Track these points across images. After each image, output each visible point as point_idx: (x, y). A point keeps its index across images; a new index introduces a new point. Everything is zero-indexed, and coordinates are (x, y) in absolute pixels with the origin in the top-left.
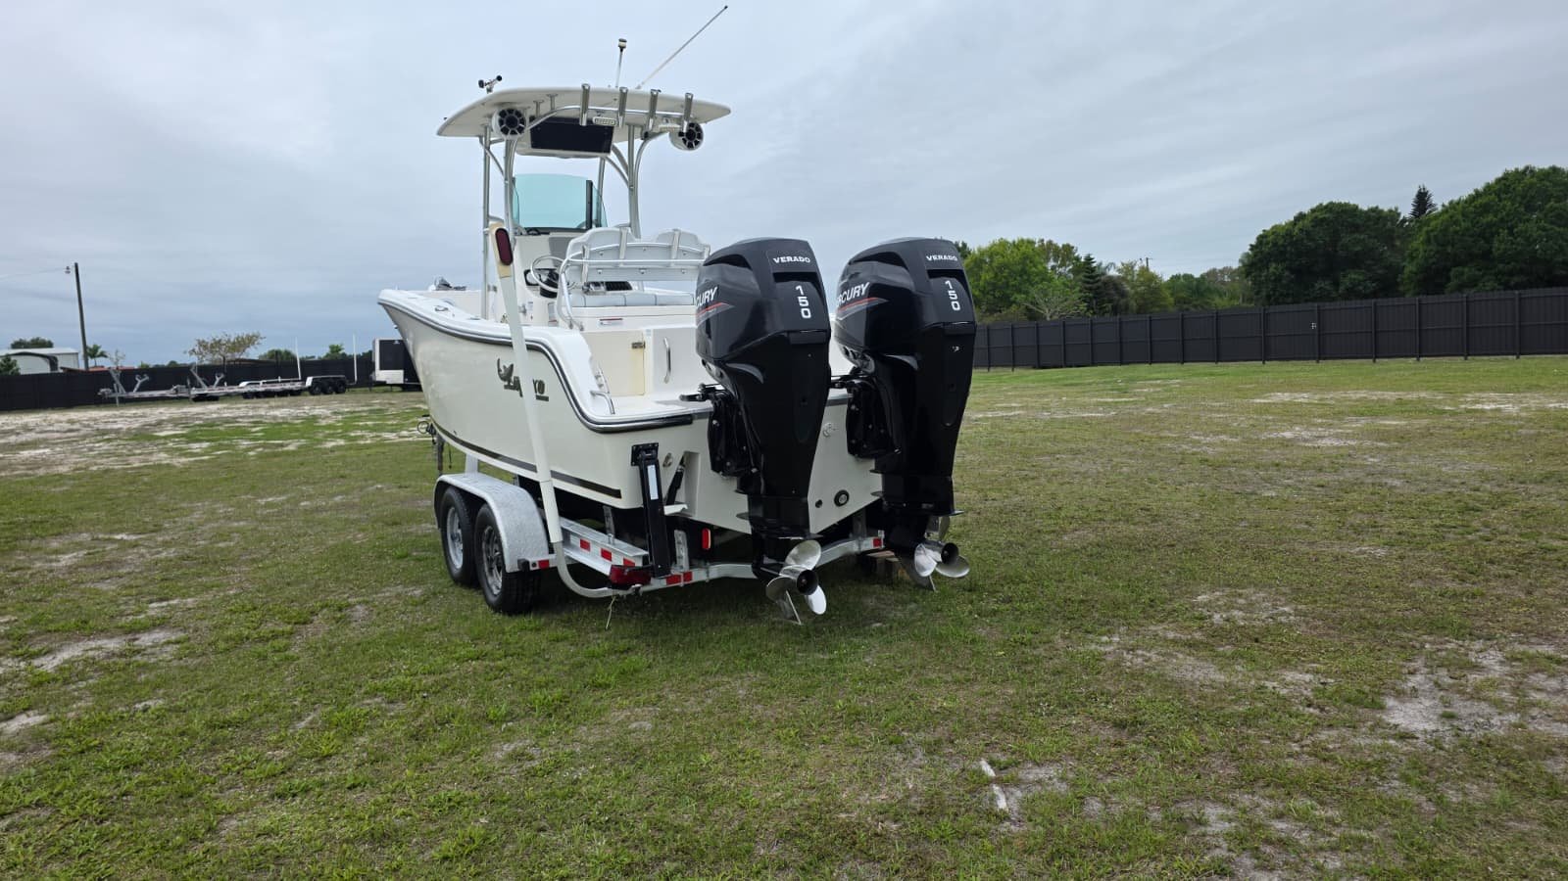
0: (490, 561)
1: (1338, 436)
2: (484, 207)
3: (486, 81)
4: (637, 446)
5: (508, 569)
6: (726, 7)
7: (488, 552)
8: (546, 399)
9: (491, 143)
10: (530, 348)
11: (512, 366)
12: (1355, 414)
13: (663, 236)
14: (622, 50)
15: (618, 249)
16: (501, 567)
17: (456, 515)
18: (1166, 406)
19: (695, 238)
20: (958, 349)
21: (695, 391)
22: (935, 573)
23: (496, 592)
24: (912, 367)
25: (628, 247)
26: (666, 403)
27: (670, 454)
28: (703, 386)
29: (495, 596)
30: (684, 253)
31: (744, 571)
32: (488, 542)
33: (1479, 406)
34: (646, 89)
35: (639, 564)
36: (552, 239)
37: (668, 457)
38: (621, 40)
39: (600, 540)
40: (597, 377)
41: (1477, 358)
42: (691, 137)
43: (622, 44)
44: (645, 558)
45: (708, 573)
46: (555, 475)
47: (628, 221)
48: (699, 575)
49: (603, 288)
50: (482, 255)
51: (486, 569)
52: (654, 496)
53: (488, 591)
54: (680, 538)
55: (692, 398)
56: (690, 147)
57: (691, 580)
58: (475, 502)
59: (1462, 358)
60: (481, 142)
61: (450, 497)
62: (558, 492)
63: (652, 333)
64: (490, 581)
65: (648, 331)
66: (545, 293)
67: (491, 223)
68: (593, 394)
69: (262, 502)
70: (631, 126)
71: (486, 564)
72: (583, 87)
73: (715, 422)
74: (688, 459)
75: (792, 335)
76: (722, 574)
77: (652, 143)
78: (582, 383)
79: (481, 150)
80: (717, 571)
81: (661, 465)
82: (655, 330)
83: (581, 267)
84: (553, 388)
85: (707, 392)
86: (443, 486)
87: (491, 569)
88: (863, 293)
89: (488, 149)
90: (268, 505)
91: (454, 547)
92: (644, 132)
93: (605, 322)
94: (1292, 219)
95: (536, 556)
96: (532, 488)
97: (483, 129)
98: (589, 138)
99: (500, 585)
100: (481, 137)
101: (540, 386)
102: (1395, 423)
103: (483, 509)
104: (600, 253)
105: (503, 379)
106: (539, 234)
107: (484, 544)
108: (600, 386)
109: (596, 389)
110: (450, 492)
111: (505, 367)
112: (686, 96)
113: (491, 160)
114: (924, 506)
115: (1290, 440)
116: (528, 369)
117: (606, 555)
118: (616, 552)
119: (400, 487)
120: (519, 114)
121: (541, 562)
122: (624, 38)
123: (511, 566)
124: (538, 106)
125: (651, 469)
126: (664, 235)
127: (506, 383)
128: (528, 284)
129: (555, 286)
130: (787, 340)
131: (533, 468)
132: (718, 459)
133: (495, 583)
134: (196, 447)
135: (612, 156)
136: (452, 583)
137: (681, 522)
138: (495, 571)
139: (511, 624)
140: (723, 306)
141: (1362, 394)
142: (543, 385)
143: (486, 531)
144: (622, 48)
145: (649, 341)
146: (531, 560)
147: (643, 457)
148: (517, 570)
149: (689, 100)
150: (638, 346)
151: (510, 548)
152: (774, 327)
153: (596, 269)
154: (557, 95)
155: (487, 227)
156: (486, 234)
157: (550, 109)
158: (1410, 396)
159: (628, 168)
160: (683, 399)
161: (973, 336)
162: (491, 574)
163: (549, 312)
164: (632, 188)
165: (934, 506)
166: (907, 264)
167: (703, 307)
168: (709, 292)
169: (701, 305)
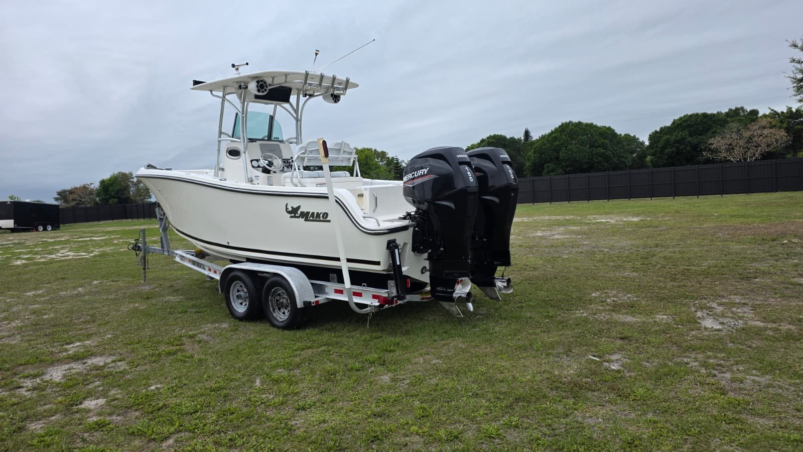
0: (274, 305)
1: (559, 234)
2: (219, 127)
3: (236, 64)
4: (388, 241)
6: (374, 40)
7: (272, 301)
8: (329, 221)
9: (226, 94)
11: (300, 206)
12: (555, 225)
13: (337, 144)
14: (316, 55)
16: (286, 307)
17: (239, 285)
19: (349, 145)
20: (512, 195)
21: (403, 215)
23: (284, 319)
24: (497, 203)
28: (406, 212)
29: (282, 322)
30: (344, 152)
32: (272, 296)
33: (598, 221)
34: (319, 73)
35: (385, 296)
36: (261, 145)
38: (316, 50)
39: (355, 289)
41: (573, 202)
42: (336, 98)
43: (317, 52)
44: (388, 293)
47: (295, 136)
50: (217, 152)
51: (271, 310)
52: (399, 263)
54: (392, 284)
56: (336, 102)
59: (567, 202)
61: (236, 274)
63: (368, 190)
64: (275, 315)
65: (365, 189)
67: (222, 135)
68: (364, 217)
70: (299, 90)
72: (306, 72)
73: (417, 229)
74: (405, 246)
75: (468, 189)
77: (313, 99)
78: (358, 212)
82: (370, 189)
85: (408, 216)
86: (229, 270)
87: (274, 310)
89: (225, 97)
91: (238, 303)
95: (312, 299)
98: (280, 94)
99: (287, 316)
101: (324, 215)
102: (575, 228)
103: (276, 278)
104: (311, 152)
105: (290, 213)
107: (270, 297)
110: (236, 272)
111: (292, 207)
112: (347, 79)
114: (495, 263)
115: (541, 236)
117: (357, 294)
118: (367, 292)
120: (265, 83)
121: (316, 302)
122: (318, 50)
123: (300, 305)
124: (273, 78)
125: (396, 251)
126: (339, 143)
127: (292, 215)
128: (253, 167)
132: (415, 245)
133: (282, 315)
136: (237, 320)
138: (283, 308)
140: (433, 176)
142: (328, 214)
143: (273, 290)
144: (316, 54)
145: (366, 193)
147: (392, 245)
148: (303, 306)
149: (348, 81)
150: (361, 196)
151: (299, 296)
152: (459, 185)
153: (309, 160)
154: (289, 75)
155: (220, 138)
156: (219, 141)
157: (284, 81)
158: (567, 218)
159: (296, 111)
160: (400, 218)
161: (518, 189)
162: (275, 312)
163: (268, 181)
164: (298, 120)
165: (499, 263)
166: (493, 159)
167: (419, 177)
168: (423, 170)
169: (416, 176)
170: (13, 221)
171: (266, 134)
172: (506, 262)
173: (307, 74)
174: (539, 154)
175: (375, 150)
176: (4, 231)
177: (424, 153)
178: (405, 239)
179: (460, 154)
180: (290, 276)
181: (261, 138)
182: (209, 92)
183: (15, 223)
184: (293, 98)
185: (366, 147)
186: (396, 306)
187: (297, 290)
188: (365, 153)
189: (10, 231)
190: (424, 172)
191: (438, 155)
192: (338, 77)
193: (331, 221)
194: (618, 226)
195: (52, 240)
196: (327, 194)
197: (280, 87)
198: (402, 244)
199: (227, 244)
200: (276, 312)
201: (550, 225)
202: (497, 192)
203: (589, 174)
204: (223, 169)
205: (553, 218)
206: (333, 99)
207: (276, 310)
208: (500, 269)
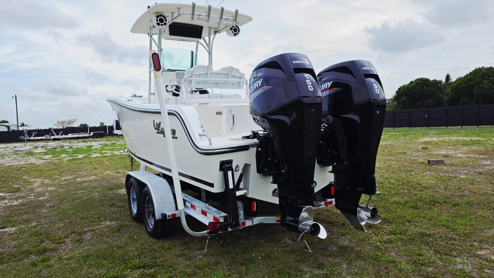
0: (149, 213)
1: (462, 153)
4: (223, 161)
5: (157, 218)
7: (148, 208)
8: (176, 138)
9: (153, 34)
10: (169, 114)
11: (160, 122)
12: (461, 145)
15: (207, 74)
16: (154, 216)
17: (134, 190)
18: (389, 142)
19: (238, 70)
20: (378, 112)
21: (249, 134)
22: (367, 223)
23: (151, 227)
24: (358, 122)
25: (211, 73)
26: (236, 140)
27: (238, 165)
28: (253, 132)
29: (151, 229)
30: (234, 77)
31: (272, 220)
32: (148, 204)
35: (222, 220)
37: (237, 167)
39: (200, 205)
40: (202, 127)
42: (235, 30)
44: (225, 218)
45: (253, 222)
46: (180, 174)
48: (248, 223)
49: (198, 93)
51: (147, 216)
52: (231, 186)
53: (147, 226)
54: (240, 205)
55: (248, 137)
56: (235, 35)
57: (245, 225)
58: (142, 186)
60: (149, 35)
61: (132, 181)
62: (182, 183)
64: (149, 221)
65: (224, 106)
66: (175, 95)
68: (200, 135)
69: (63, 179)
70: (210, 28)
71: (147, 213)
72: (193, 3)
73: (259, 149)
74: (247, 167)
76: (260, 222)
78: (195, 131)
79: (149, 38)
80: (257, 220)
81: (234, 170)
82: (227, 106)
83: (191, 81)
84: (180, 132)
85: (255, 135)
86: (129, 177)
88: (329, 86)
89: (152, 37)
90: (65, 180)
91: (133, 203)
92: (215, 31)
93: (201, 105)
94: (409, 83)
95: (169, 212)
96: (170, 180)
97: (150, 28)
99: (153, 224)
100: (148, 34)
101: (174, 132)
103: (146, 189)
104: (199, 75)
105: (156, 129)
106: (172, 71)
108: (203, 131)
109: (201, 133)
110: (132, 179)
111: (156, 123)
112: (236, 10)
113: (153, 41)
114: (359, 189)
116: (168, 124)
117: (204, 213)
118: (209, 212)
119: (117, 173)
120: (164, 16)
121: (172, 215)
123: (158, 216)
124: (172, 14)
125: (230, 173)
126: (226, 68)
127: (157, 131)
128: (167, 91)
129: (179, 91)
131: (170, 170)
132: (260, 167)
133: (151, 223)
134: (46, 157)
135: (201, 41)
136: (132, 220)
137: (243, 198)
138: (151, 216)
139: (157, 244)
141: (455, 138)
142: (175, 131)
143: (147, 198)
145: (224, 111)
146: (168, 214)
147: (225, 166)
149: (237, 12)
150: (219, 113)
151: (158, 208)
154: (181, 8)
157: (178, 14)
158: (473, 139)
159: (208, 46)
160: (244, 138)
162: (149, 218)
164: (210, 54)
165: (363, 189)
166: (353, 72)
167: (255, 90)
168: (258, 82)
169: (253, 90)
172: (371, 189)
173: (194, 5)
174: (456, 91)
176: (119, 136)
180: (153, 188)
182: (147, 35)
187: (157, 202)
190: (259, 84)
200: (151, 219)
201: (456, 145)
206: (233, 32)
208: (364, 198)
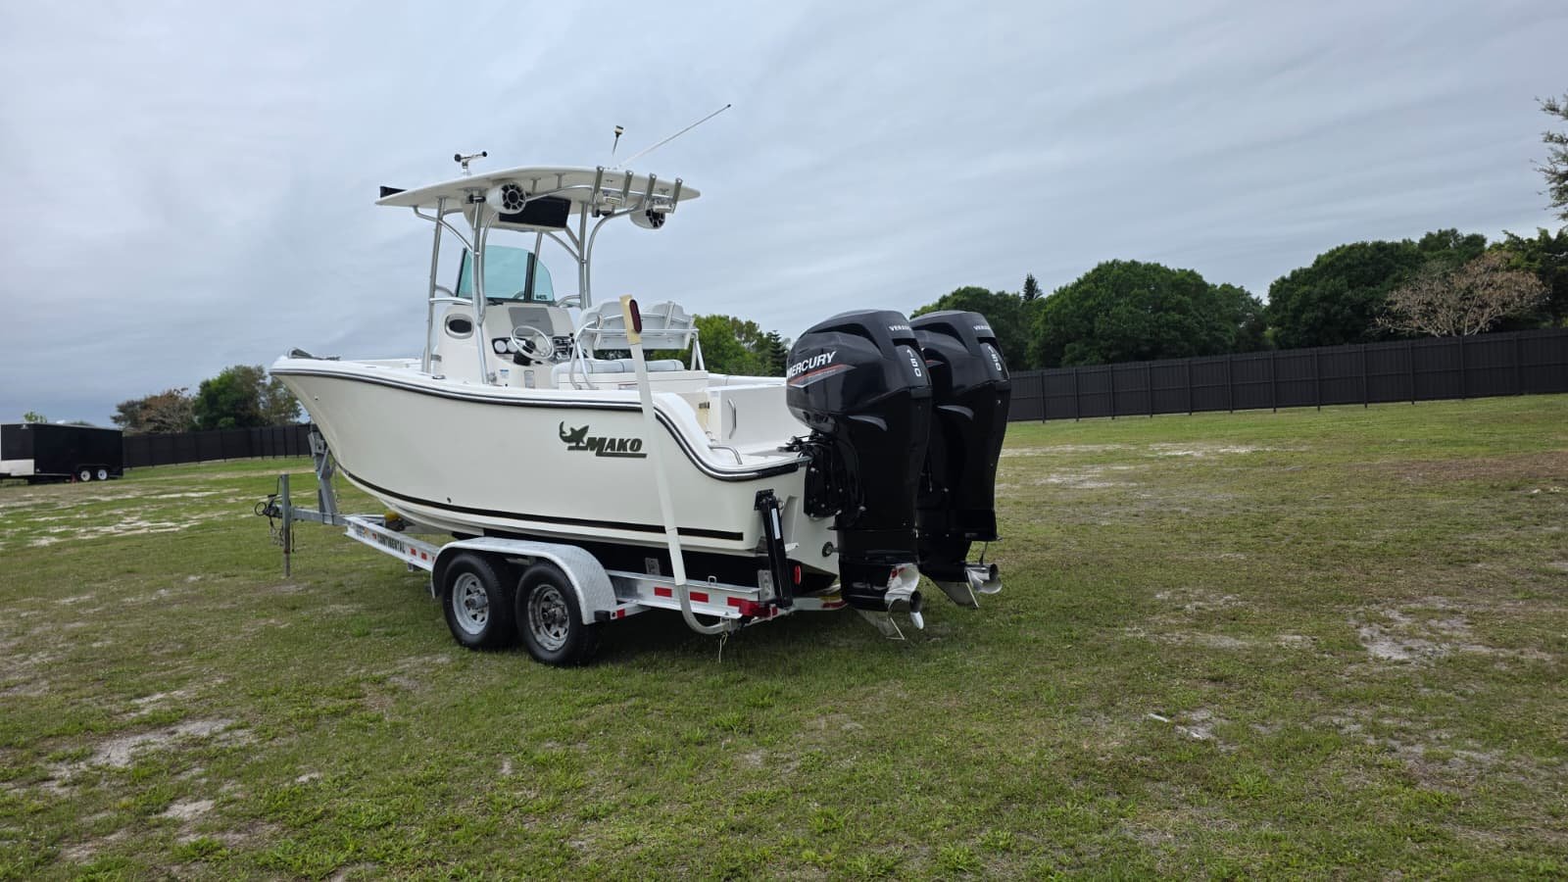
0: (541, 619)
1: (1092, 479)
2: (431, 277)
3: (462, 155)
4: (760, 492)
5: (590, 621)
6: (729, 106)
8: (644, 456)
9: (445, 213)
11: (585, 428)
12: (1086, 462)
13: (658, 308)
14: (617, 136)
19: (681, 309)
20: (999, 404)
21: (787, 443)
23: (558, 647)
24: (968, 418)
26: (766, 454)
27: (780, 498)
28: (793, 438)
29: (554, 651)
30: (673, 322)
32: (534, 602)
33: (1169, 453)
34: (622, 171)
35: (753, 599)
36: (511, 310)
38: (618, 127)
39: (694, 586)
41: (1122, 417)
42: (657, 218)
43: (619, 130)
47: (578, 293)
50: (427, 325)
51: (533, 628)
52: (777, 536)
53: (535, 649)
54: (766, 577)
55: (787, 450)
56: (656, 226)
57: (777, 614)
59: (1110, 418)
61: (465, 561)
63: (720, 394)
64: (539, 639)
65: (713, 392)
66: (521, 360)
67: (437, 292)
68: (711, 448)
70: (585, 204)
72: (598, 168)
73: (813, 469)
74: (790, 501)
75: (913, 391)
77: (611, 221)
78: (699, 438)
81: (779, 508)
82: (723, 392)
85: (797, 444)
86: (452, 552)
87: (537, 629)
89: (441, 219)
92: (596, 209)
93: (623, 387)
98: (547, 212)
99: (563, 640)
101: (633, 445)
102: (1125, 468)
105: (568, 440)
107: (530, 604)
109: (711, 444)
112: (677, 181)
113: (448, 231)
114: (967, 535)
115: (1058, 485)
117: (698, 597)
118: (711, 594)
120: (519, 190)
121: (619, 613)
122: (621, 126)
123: (587, 618)
124: (535, 182)
125: (773, 513)
126: (662, 306)
127: (573, 444)
128: (497, 352)
130: (909, 394)
133: (554, 638)
136: (467, 649)
138: (556, 625)
140: (843, 368)
141: (1070, 448)
142: (641, 443)
144: (618, 134)
145: (715, 401)
146: (616, 608)
147: (765, 501)
148: (594, 621)
149: (678, 185)
150: (705, 406)
151: (587, 600)
152: (895, 384)
153: (605, 338)
154: (564, 174)
155: (433, 296)
156: (432, 304)
157: (555, 187)
158: (1110, 448)
159: (580, 244)
160: (781, 449)
161: (1008, 391)
162: (539, 633)
163: (526, 379)
164: (583, 262)
165: (973, 534)
166: (960, 333)
167: (816, 369)
168: (824, 356)
169: (811, 367)
170: (32, 462)
171: (523, 289)
172: (988, 533)
173: (600, 173)
174: (1055, 325)
175: (735, 320)
177: (827, 322)
178: (790, 489)
179: (897, 325)
180: (568, 562)
181: (512, 297)
182: (412, 209)
183: (36, 466)
184: (573, 220)
185: (717, 314)
186: (774, 619)
187: (583, 589)
188: (716, 324)
189: (26, 481)
190: (827, 359)
191: (853, 327)
192: (659, 178)
193: (648, 457)
194: (1208, 464)
195: (108, 499)
196: (639, 404)
197: (549, 198)
198: (784, 500)
199: (447, 503)
200: (542, 633)
201: (1077, 463)
202: (968, 397)
203: (1152, 362)
204: (438, 358)
205: (1083, 448)
206: (651, 220)
207: (541, 629)
208: (976, 547)
